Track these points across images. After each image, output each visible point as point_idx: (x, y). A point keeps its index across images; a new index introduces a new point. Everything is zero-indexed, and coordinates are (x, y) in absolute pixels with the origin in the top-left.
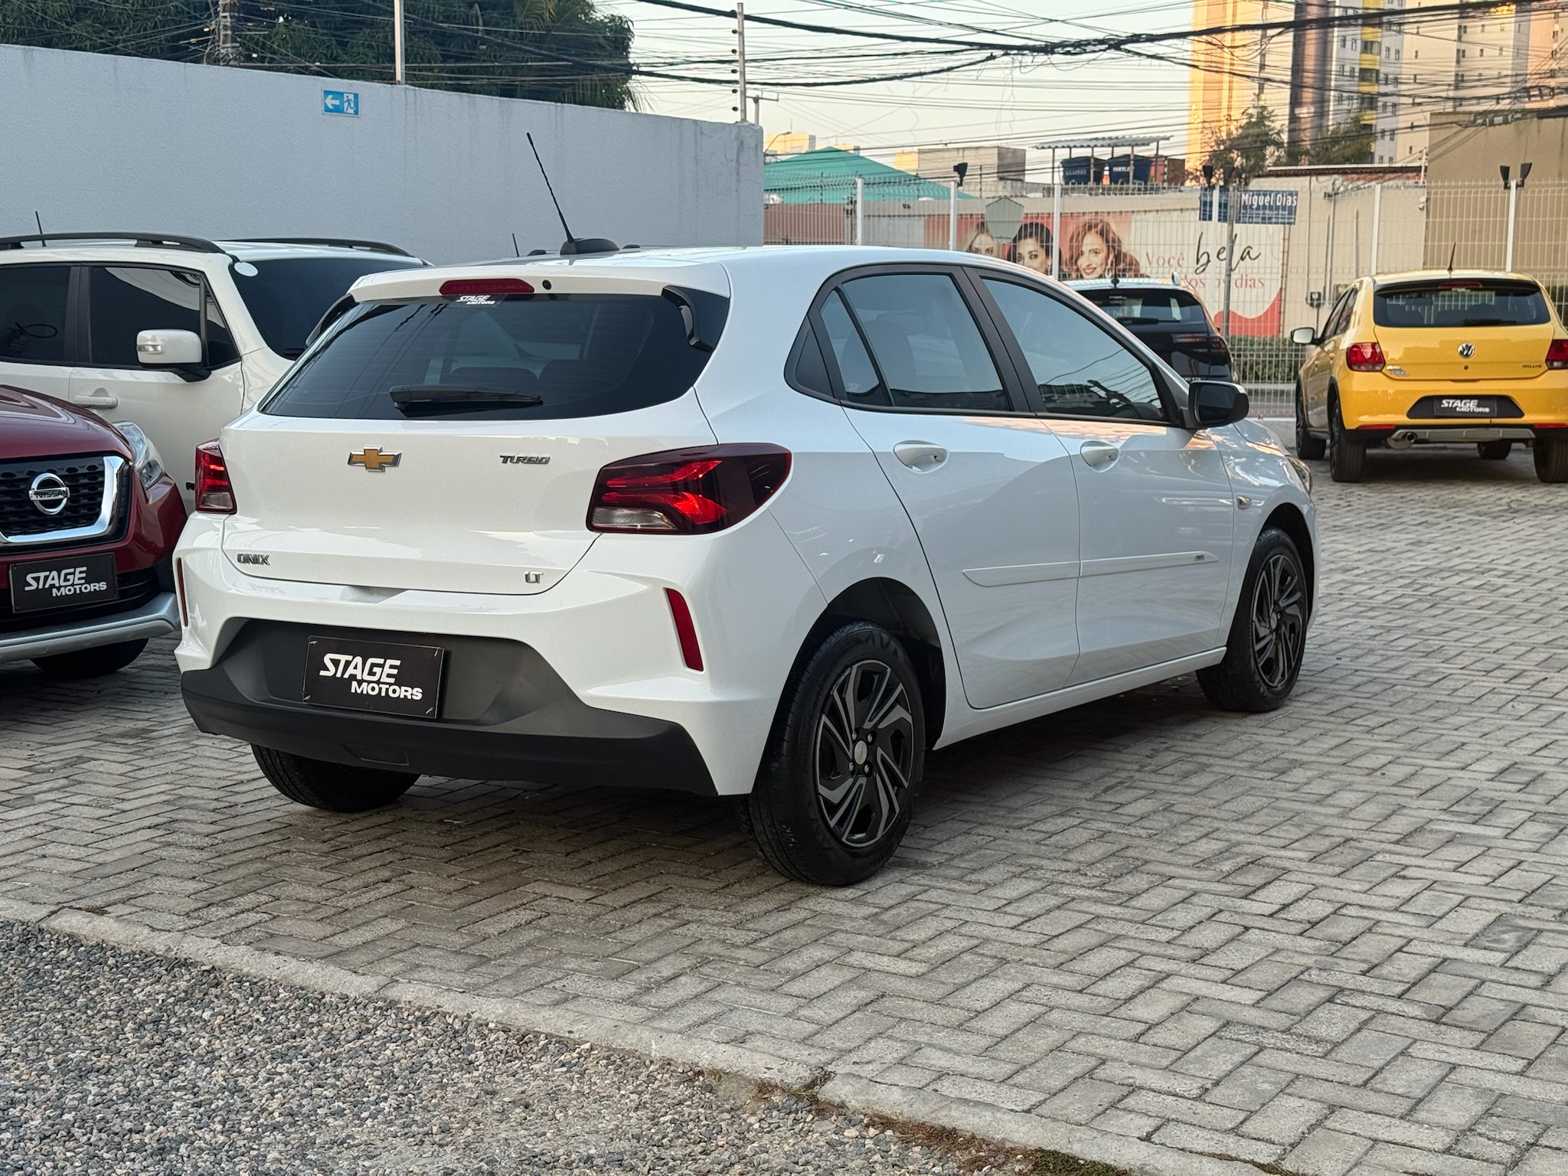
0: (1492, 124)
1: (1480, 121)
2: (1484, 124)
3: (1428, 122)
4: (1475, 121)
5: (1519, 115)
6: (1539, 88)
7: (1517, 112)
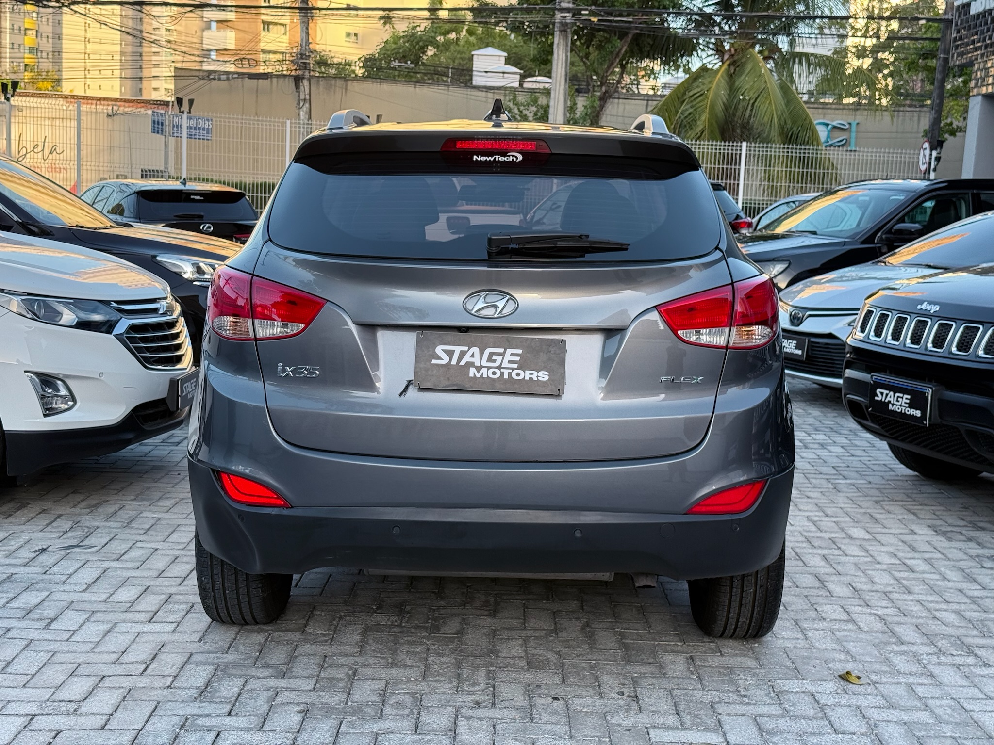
0: (219, 79)
1: (211, 77)
2: (214, 79)
3: (173, 74)
4: (208, 77)
5: (236, 76)
6: (249, 60)
7: (234, 73)
